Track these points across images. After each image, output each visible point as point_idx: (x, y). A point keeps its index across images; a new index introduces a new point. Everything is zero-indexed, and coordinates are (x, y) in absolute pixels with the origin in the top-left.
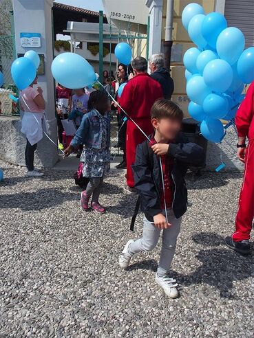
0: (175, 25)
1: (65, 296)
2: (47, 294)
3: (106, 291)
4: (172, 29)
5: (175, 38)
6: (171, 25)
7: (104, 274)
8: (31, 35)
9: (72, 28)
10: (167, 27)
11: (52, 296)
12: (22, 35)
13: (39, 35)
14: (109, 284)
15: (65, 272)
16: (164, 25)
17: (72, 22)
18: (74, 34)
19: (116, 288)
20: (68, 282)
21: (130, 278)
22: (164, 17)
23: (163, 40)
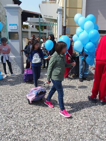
0: (67, 20)
1: (26, 117)
2: (20, 116)
3: (40, 115)
4: (66, 22)
5: (67, 25)
6: (66, 20)
7: (40, 110)
8: (13, 25)
9: (29, 20)
10: (64, 21)
11: (22, 117)
12: (10, 25)
13: (16, 25)
14: (42, 113)
15: (26, 109)
16: (63, 20)
17: (29, 18)
18: (30, 22)
19: (44, 114)
20: (27, 112)
21: (49, 111)
22: (63, 17)
23: (63, 26)
